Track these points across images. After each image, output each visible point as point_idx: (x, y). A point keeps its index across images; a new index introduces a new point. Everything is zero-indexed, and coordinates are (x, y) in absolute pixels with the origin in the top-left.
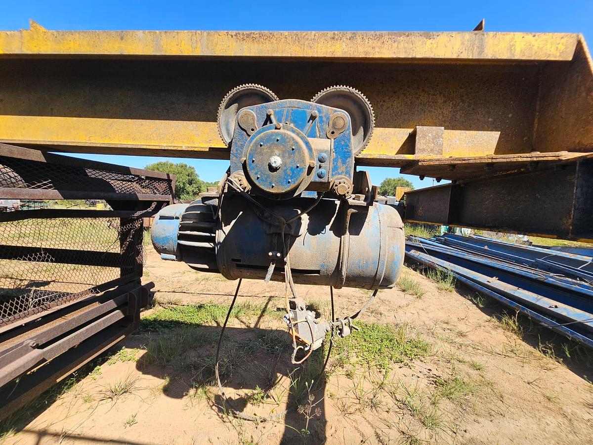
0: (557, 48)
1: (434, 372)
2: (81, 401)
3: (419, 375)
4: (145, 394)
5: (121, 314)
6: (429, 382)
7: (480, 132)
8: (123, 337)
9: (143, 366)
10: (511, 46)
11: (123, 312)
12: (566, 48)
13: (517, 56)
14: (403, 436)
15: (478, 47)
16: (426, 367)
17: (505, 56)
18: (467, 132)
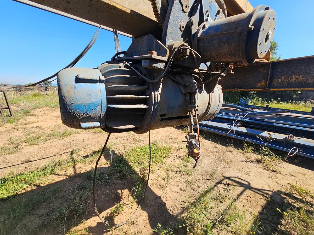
1: (178, 155)
3: (175, 159)
6: (179, 160)
14: (186, 183)
16: (174, 155)
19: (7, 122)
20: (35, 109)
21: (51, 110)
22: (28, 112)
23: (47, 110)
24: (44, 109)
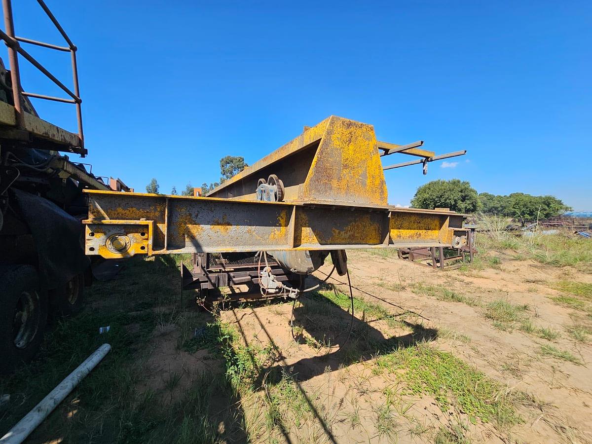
5: (287, 278)
10: (310, 136)
13: (312, 141)
15: (302, 141)
17: (309, 142)
19: (459, 268)
20: (513, 260)
21: (536, 266)
22: (496, 262)
23: (528, 265)
24: (525, 263)
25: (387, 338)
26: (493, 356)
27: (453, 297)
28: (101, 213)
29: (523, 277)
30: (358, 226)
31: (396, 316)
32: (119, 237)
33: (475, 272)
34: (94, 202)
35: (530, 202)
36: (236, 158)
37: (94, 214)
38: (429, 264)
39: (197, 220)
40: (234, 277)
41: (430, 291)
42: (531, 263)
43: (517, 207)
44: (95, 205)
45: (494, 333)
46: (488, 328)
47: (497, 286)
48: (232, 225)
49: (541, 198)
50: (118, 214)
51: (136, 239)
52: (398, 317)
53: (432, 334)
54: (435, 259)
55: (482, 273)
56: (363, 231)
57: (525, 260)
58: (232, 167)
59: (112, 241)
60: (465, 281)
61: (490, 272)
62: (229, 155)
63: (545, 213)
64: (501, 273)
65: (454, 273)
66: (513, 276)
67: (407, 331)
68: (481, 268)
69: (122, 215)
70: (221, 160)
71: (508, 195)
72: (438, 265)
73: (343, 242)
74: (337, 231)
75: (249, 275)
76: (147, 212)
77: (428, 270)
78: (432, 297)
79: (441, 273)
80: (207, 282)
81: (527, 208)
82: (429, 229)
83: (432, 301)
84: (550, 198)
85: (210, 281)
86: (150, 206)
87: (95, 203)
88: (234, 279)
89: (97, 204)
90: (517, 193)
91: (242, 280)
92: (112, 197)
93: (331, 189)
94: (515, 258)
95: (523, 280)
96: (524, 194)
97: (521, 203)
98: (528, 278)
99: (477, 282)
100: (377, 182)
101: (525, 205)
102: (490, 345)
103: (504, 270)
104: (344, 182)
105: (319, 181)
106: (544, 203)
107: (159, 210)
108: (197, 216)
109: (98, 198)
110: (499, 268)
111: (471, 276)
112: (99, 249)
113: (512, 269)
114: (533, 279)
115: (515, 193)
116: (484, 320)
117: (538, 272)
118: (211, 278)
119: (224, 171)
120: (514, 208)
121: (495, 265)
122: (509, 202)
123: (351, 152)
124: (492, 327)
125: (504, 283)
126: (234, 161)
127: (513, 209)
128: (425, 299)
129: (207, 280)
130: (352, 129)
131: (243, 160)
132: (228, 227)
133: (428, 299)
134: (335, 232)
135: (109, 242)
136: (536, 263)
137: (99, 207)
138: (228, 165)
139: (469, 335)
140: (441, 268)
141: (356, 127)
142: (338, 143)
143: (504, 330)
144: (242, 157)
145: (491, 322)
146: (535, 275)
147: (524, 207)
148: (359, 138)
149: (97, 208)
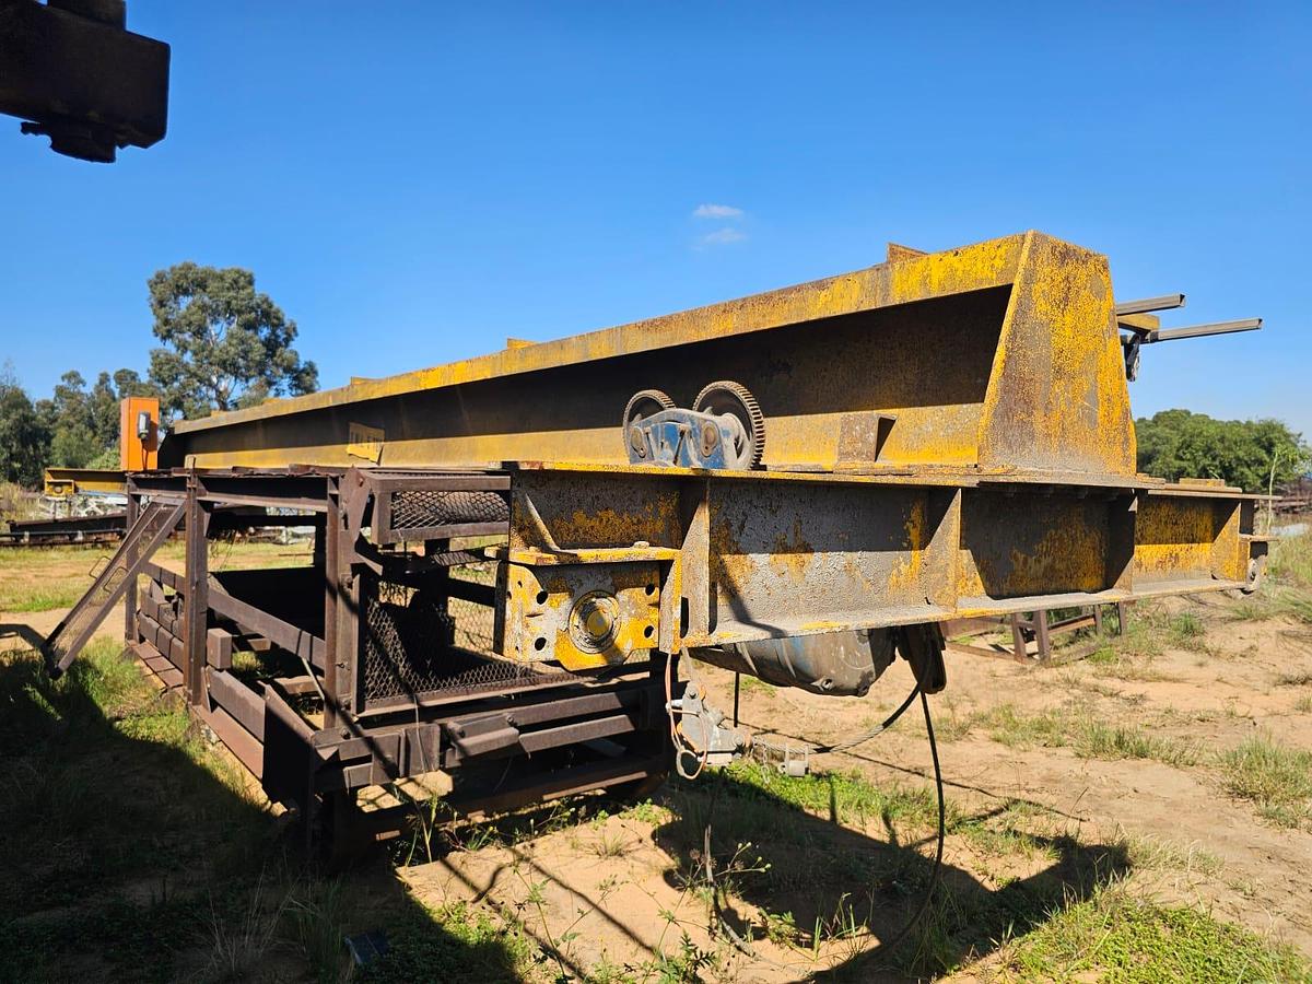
0: (992, 266)
2: (569, 845)
4: (639, 868)
5: (628, 722)
7: (965, 406)
8: (643, 775)
9: (663, 837)
10: (925, 278)
11: (634, 723)
12: (1006, 263)
13: (935, 293)
15: (881, 289)
17: (918, 295)
18: (944, 408)
19: (1091, 656)
20: (1233, 620)
21: (1297, 637)
22: (1190, 630)
23: (1278, 632)
24: (1267, 626)
25: (992, 886)
26: (1291, 901)
27: (1120, 743)
28: (538, 529)
29: (1271, 669)
30: (1061, 539)
31: (985, 818)
32: (598, 600)
33: (1138, 664)
34: (523, 496)
35: (1222, 440)
36: (218, 270)
37: (523, 534)
38: (995, 646)
39: (743, 541)
40: (462, 735)
41: (1044, 730)
42: (1284, 627)
43: (1188, 456)
44: (527, 507)
45: (1272, 837)
46: (1246, 822)
47: (1213, 702)
48: (812, 551)
49: (1248, 425)
50: (576, 530)
51: (636, 605)
52: (995, 820)
53: (1116, 860)
54: (1021, 629)
55: (1159, 666)
56: (1071, 553)
57: (1264, 619)
58: (204, 308)
59: (584, 617)
60: (1122, 694)
61: (1179, 661)
62: (190, 261)
63: (1261, 473)
64: (1211, 661)
65: (1084, 671)
66: (1244, 668)
67: (1041, 862)
68: (1153, 653)
69: (585, 533)
70: (152, 276)
71: (1150, 417)
72: (1032, 647)
73: (1033, 587)
74: (1021, 557)
75: (513, 724)
76: (639, 522)
77: (1002, 666)
78: (1060, 751)
79: (1047, 675)
80: (367, 759)
81: (1214, 459)
82: (1193, 542)
83: (1064, 762)
84: (1270, 427)
85: (380, 756)
86: (644, 502)
87: (525, 501)
88: (465, 742)
89: (530, 504)
90: (1173, 411)
91: (490, 741)
92: (564, 478)
93: (1032, 437)
94: (1240, 616)
95: (1275, 678)
96: (1193, 414)
97: (1198, 443)
98: (1285, 672)
99: (1158, 694)
100: (1117, 413)
101: (1208, 450)
102: (1274, 871)
103: (1217, 654)
104: (1056, 417)
105: (1010, 414)
106: (1258, 441)
107: (663, 513)
108: (742, 527)
109: (533, 482)
110: (1198, 648)
111: (1131, 677)
112: (558, 642)
113: (1236, 646)
114: (1296, 673)
115: (1168, 410)
116: (1230, 805)
117: (1306, 651)
118: (383, 746)
119: (166, 322)
120: (1179, 458)
121: (1189, 640)
122: (1155, 439)
123: (1068, 332)
124: (1259, 820)
125: (1228, 691)
126: (212, 285)
127: (1178, 463)
128: (1038, 760)
129: (365, 752)
130: (1069, 268)
131: (251, 282)
132: (805, 556)
133: (1048, 756)
134: (1017, 560)
135: (576, 620)
136: (1295, 626)
137: (535, 513)
138: (185, 301)
139: (1212, 850)
140: (1044, 659)
141: (1077, 260)
142: (1044, 308)
143: (1293, 826)
144: (247, 269)
145: (1251, 807)
146: (1300, 660)
147: (1205, 456)
148: (1083, 292)
149: (531, 515)
